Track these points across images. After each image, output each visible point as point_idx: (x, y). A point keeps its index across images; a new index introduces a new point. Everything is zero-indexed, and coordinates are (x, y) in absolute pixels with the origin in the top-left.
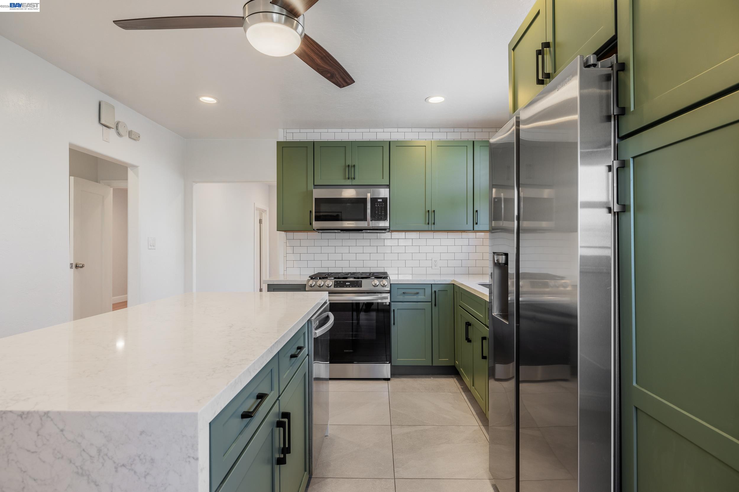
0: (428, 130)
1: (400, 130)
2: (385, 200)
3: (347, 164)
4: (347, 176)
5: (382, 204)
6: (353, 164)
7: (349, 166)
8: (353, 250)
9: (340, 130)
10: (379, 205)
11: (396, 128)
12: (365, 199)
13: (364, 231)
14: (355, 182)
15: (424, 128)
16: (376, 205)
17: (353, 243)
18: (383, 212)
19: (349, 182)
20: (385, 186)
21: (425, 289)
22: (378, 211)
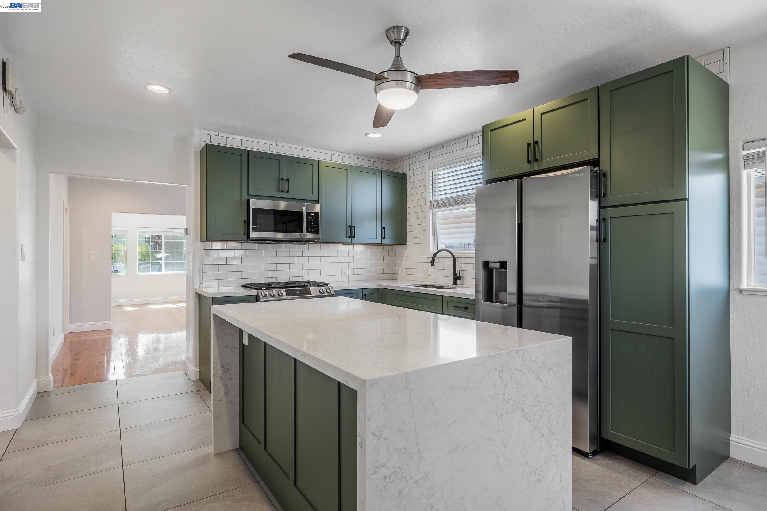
0: (339, 154)
1: (316, 150)
2: (317, 214)
3: (281, 177)
4: (281, 189)
5: (314, 219)
6: (286, 178)
7: (283, 179)
8: (273, 260)
9: (261, 141)
10: (311, 219)
11: (314, 147)
12: (301, 213)
13: (295, 242)
14: (288, 195)
15: (337, 151)
16: (309, 219)
17: (273, 253)
18: (315, 225)
19: (282, 195)
20: (315, 202)
21: (357, 293)
22: (311, 224)
